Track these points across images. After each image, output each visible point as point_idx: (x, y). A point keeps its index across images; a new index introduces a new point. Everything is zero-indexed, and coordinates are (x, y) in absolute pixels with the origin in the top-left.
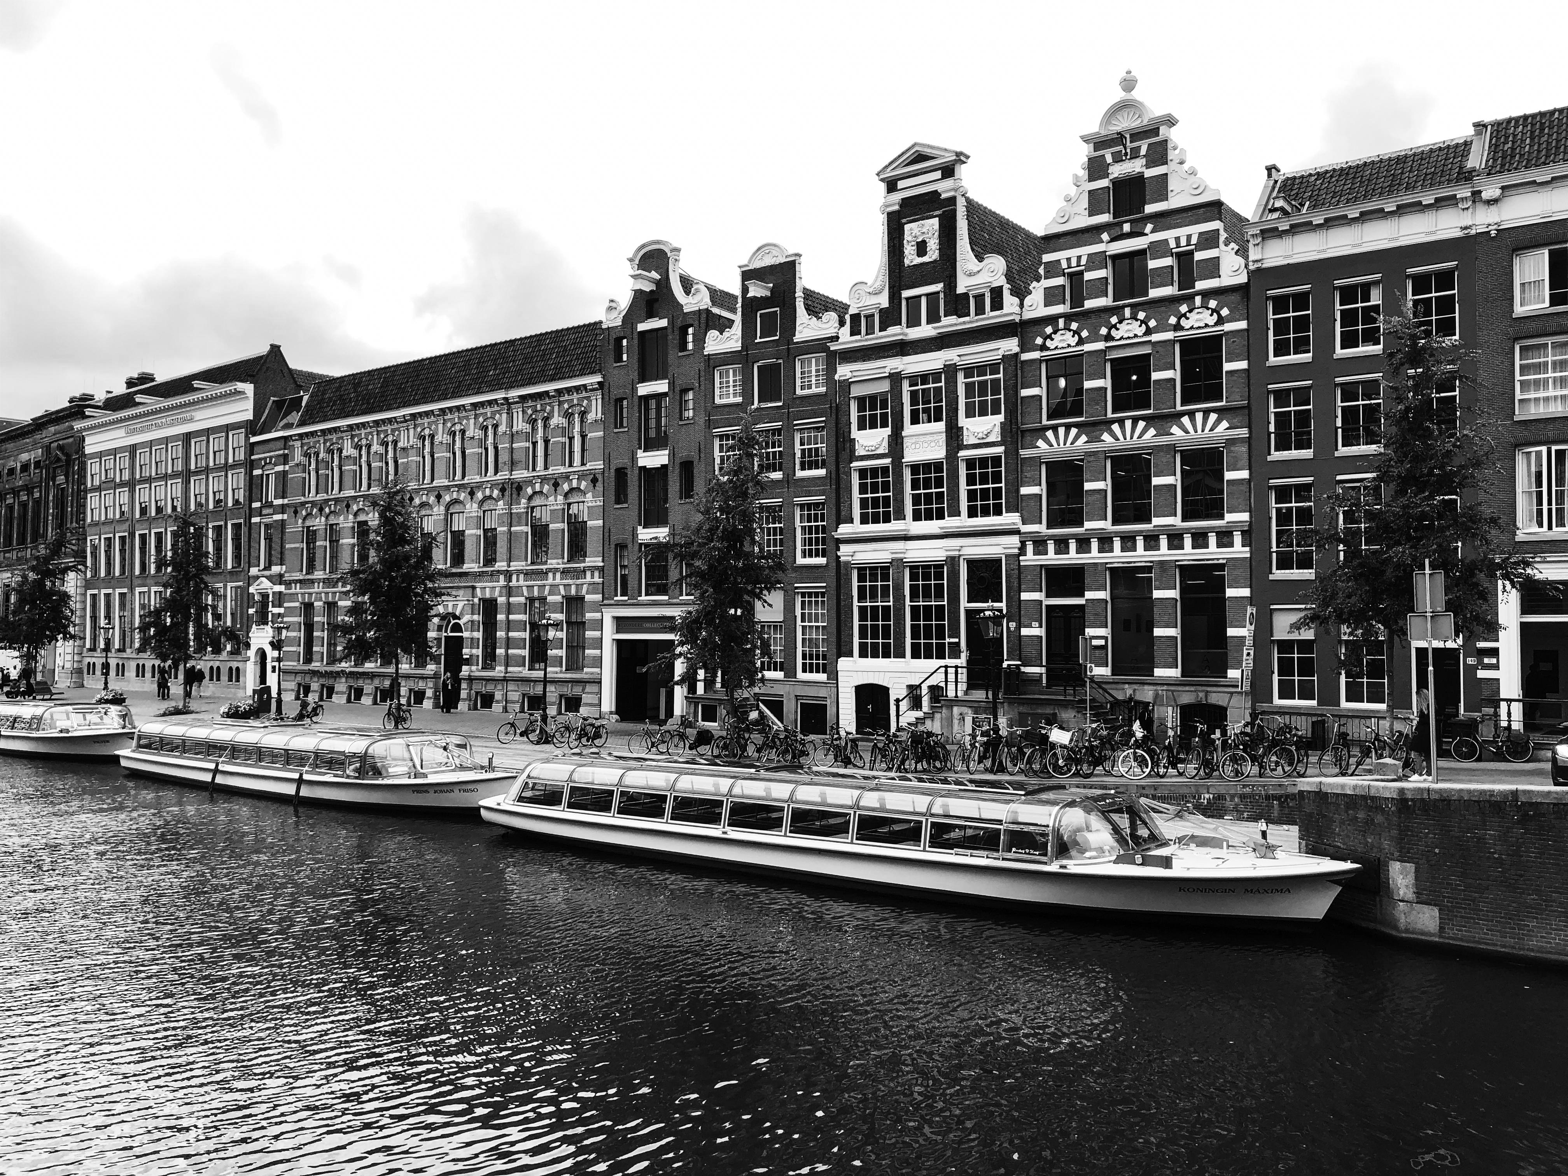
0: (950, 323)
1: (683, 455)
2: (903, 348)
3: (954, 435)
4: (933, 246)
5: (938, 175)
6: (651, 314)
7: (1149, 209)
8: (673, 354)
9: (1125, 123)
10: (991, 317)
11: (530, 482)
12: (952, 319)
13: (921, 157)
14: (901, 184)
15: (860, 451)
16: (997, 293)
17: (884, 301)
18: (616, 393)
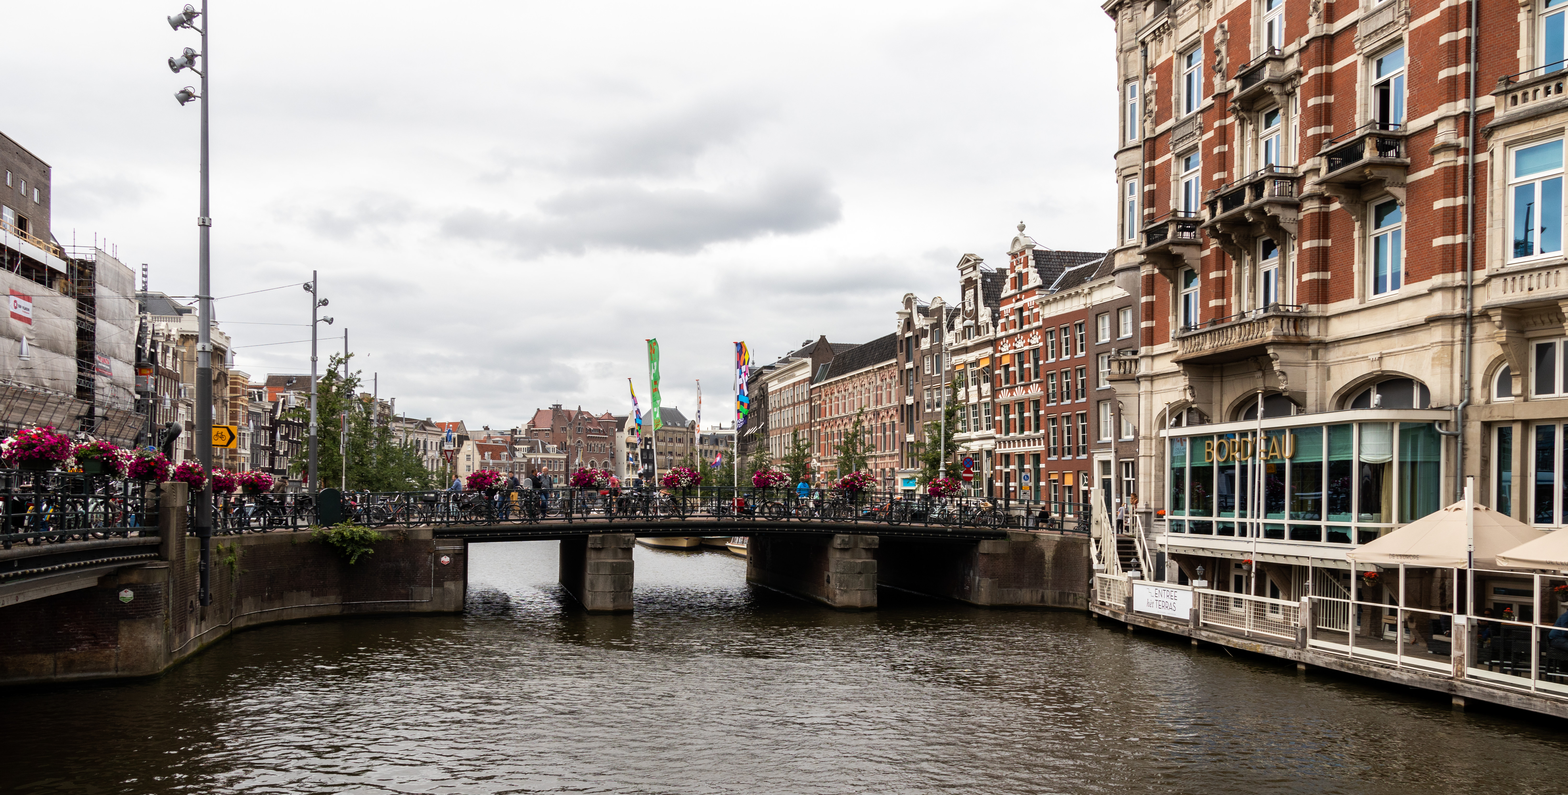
0: (976, 339)
1: (917, 398)
2: (966, 350)
3: (980, 390)
4: (972, 301)
6: (909, 330)
7: (1024, 288)
8: (914, 349)
9: (1018, 247)
10: (987, 336)
12: (976, 337)
13: (968, 260)
14: (964, 272)
15: (959, 398)
16: (987, 324)
17: (962, 326)
18: (901, 367)
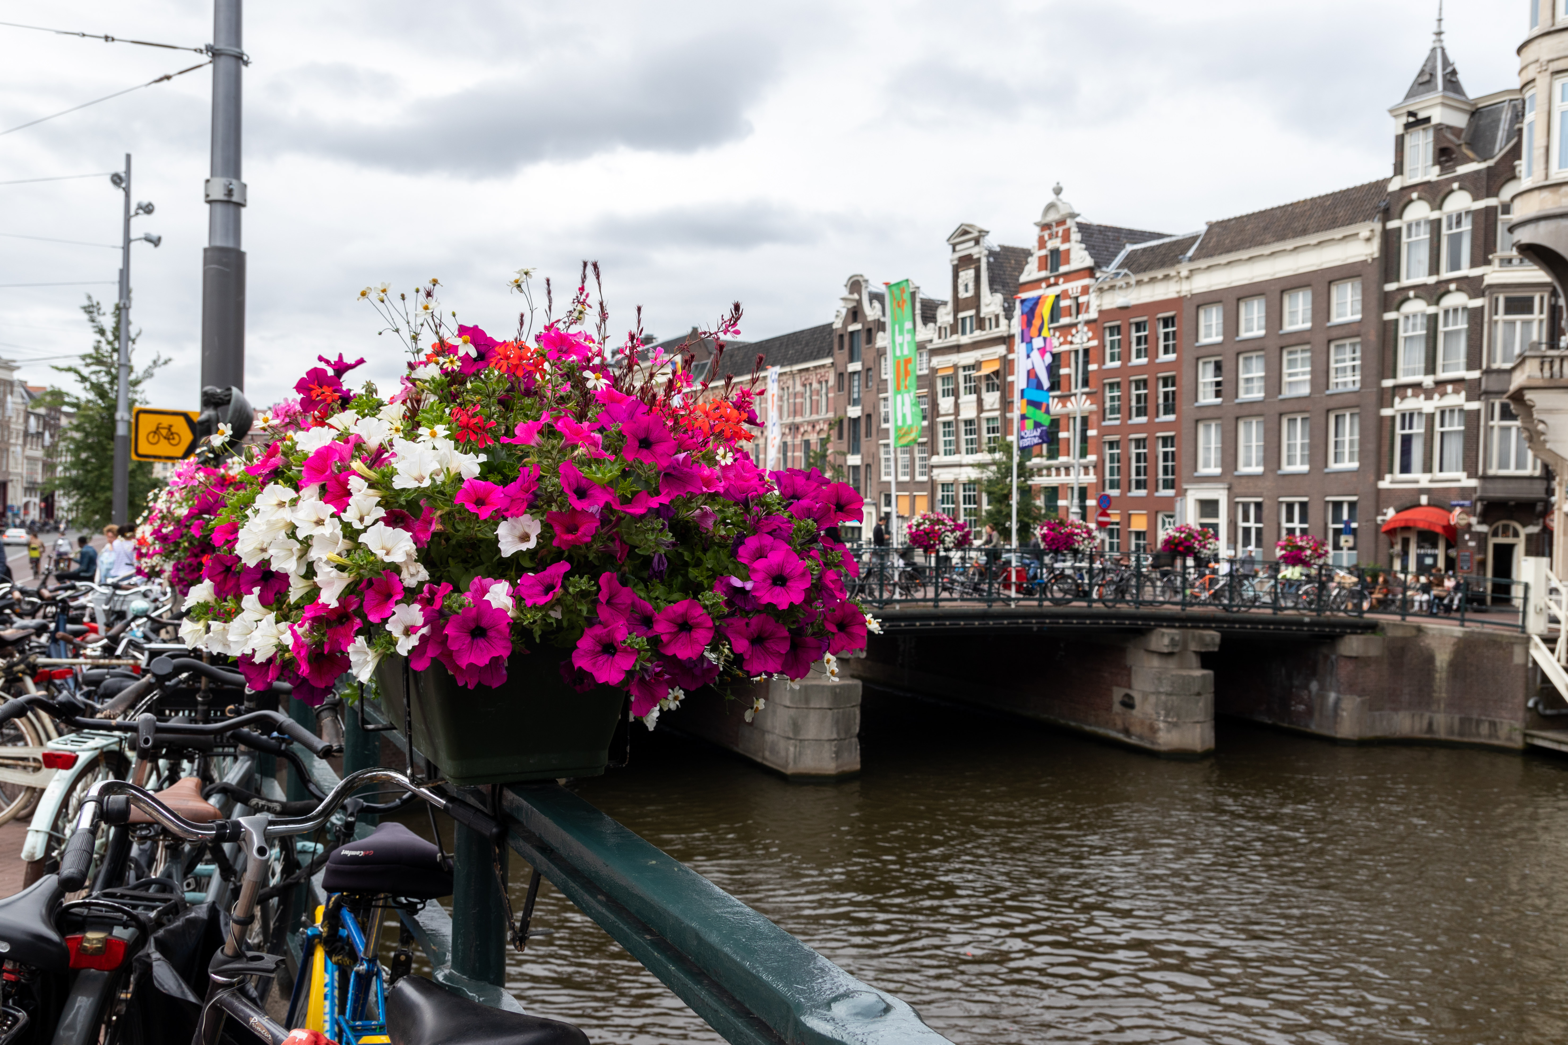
0: (978, 335)
1: (867, 411)
2: (958, 348)
3: (980, 401)
4: (971, 286)
5: (972, 243)
6: (854, 321)
7: (1063, 269)
8: (864, 347)
9: (1052, 217)
10: (995, 332)
11: (802, 424)
12: (977, 333)
13: (966, 233)
14: (958, 248)
15: (942, 412)
16: (997, 317)
17: (950, 319)
18: (840, 370)
